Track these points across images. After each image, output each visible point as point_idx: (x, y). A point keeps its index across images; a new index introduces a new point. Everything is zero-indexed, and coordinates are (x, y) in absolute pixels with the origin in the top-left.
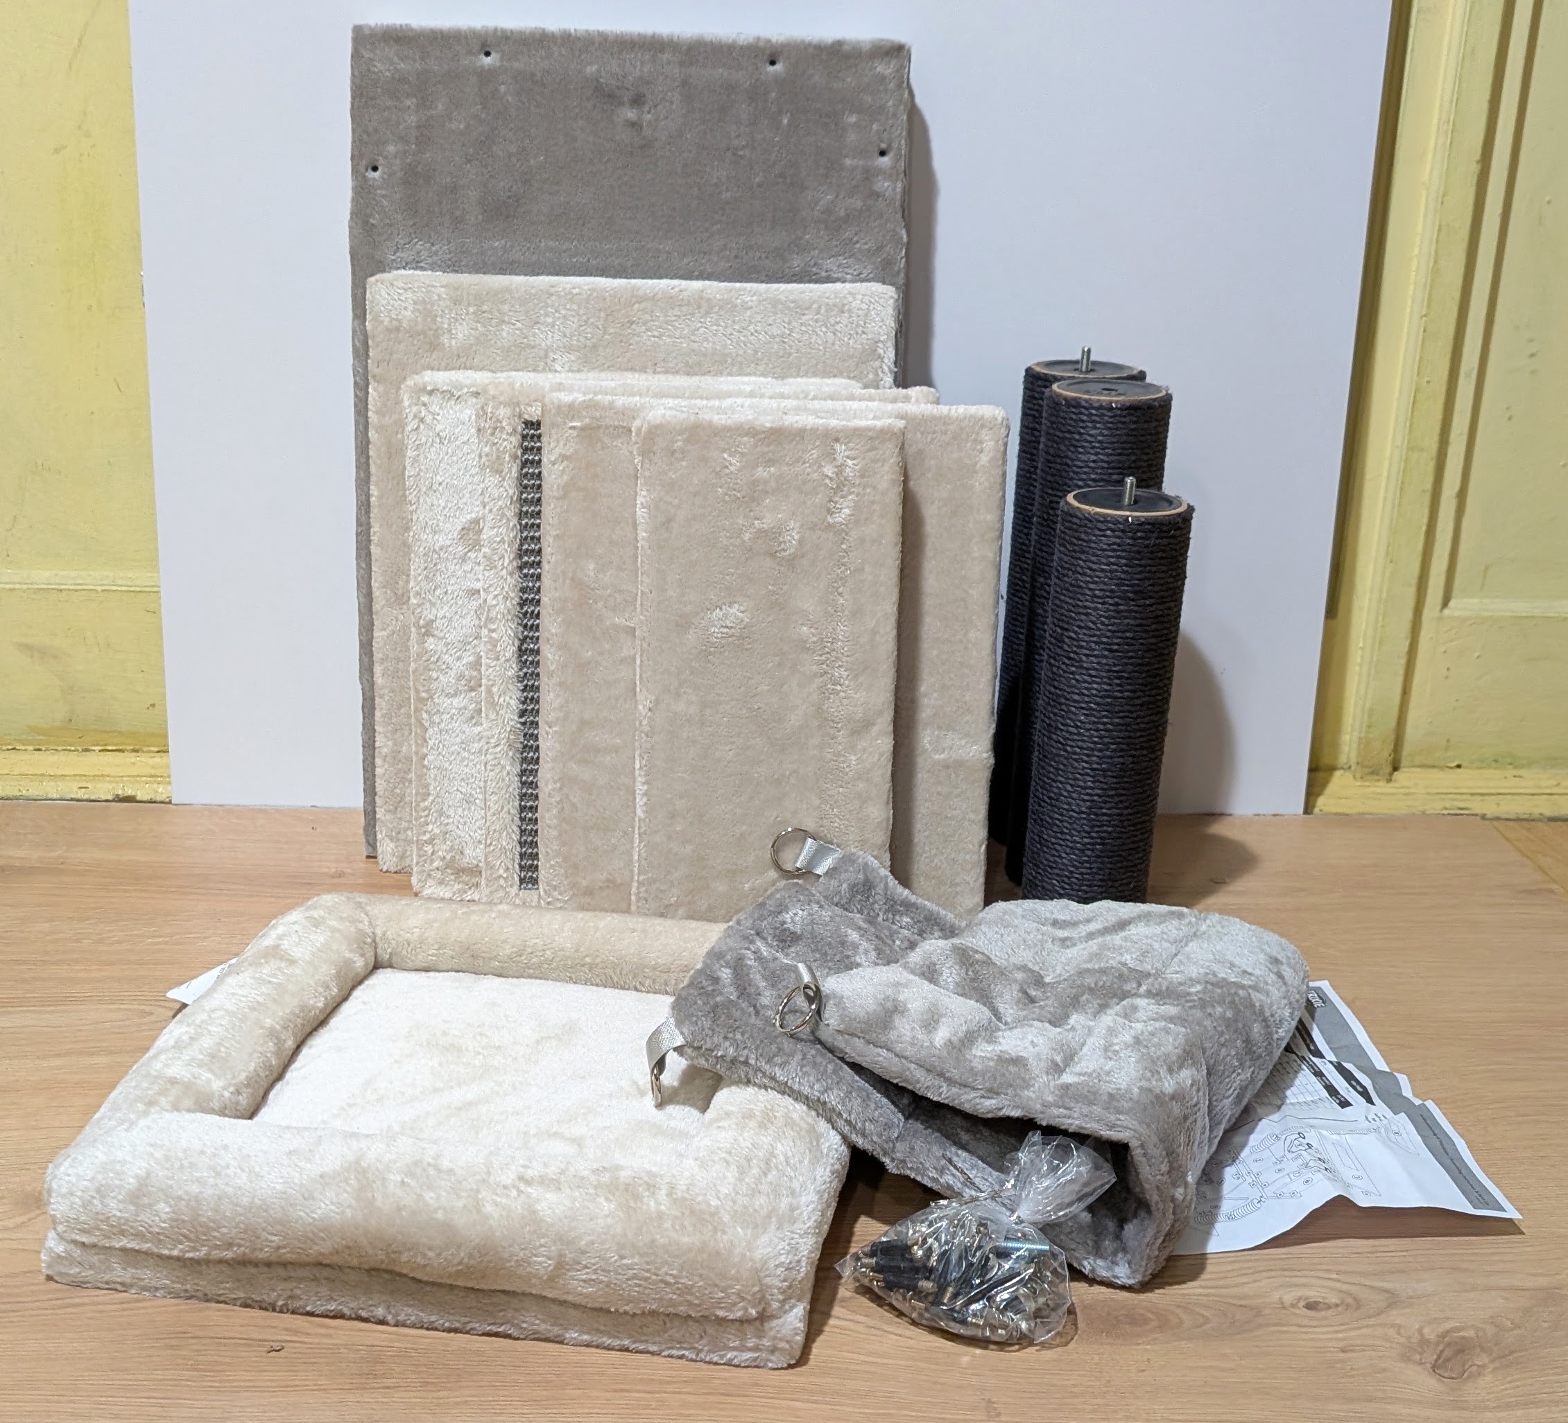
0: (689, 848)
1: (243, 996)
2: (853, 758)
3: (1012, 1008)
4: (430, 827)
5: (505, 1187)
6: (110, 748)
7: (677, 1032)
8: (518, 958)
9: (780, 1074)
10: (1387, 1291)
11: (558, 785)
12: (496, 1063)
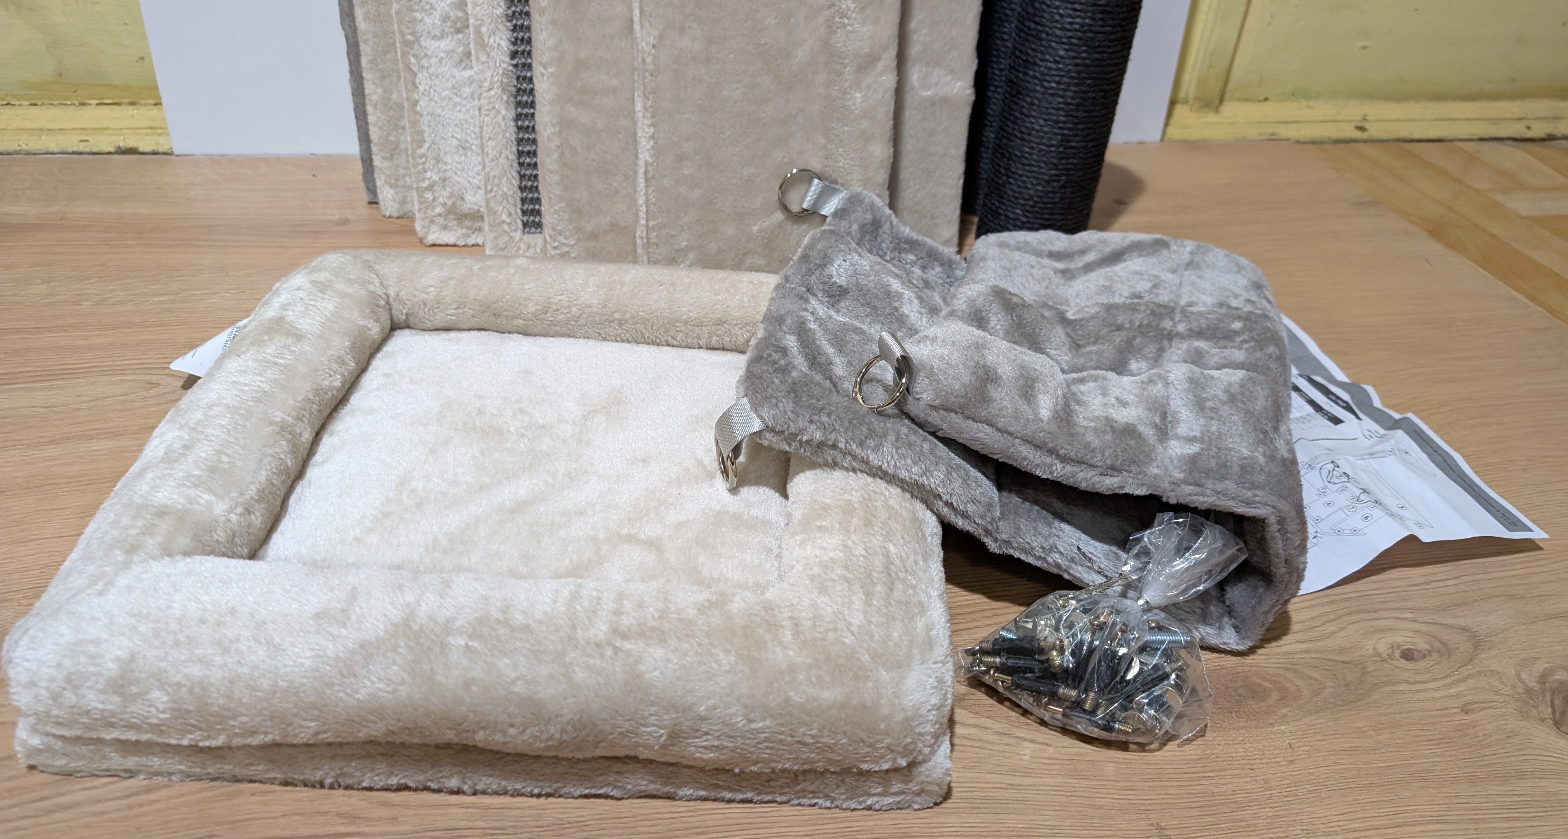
0: (697, 193)
1: (246, 385)
2: (858, 95)
3: (1066, 355)
4: (429, 174)
5: (598, 645)
6: (107, 101)
7: (754, 415)
8: (543, 316)
9: (874, 459)
10: (1463, 629)
11: (557, 129)
12: (545, 448)
